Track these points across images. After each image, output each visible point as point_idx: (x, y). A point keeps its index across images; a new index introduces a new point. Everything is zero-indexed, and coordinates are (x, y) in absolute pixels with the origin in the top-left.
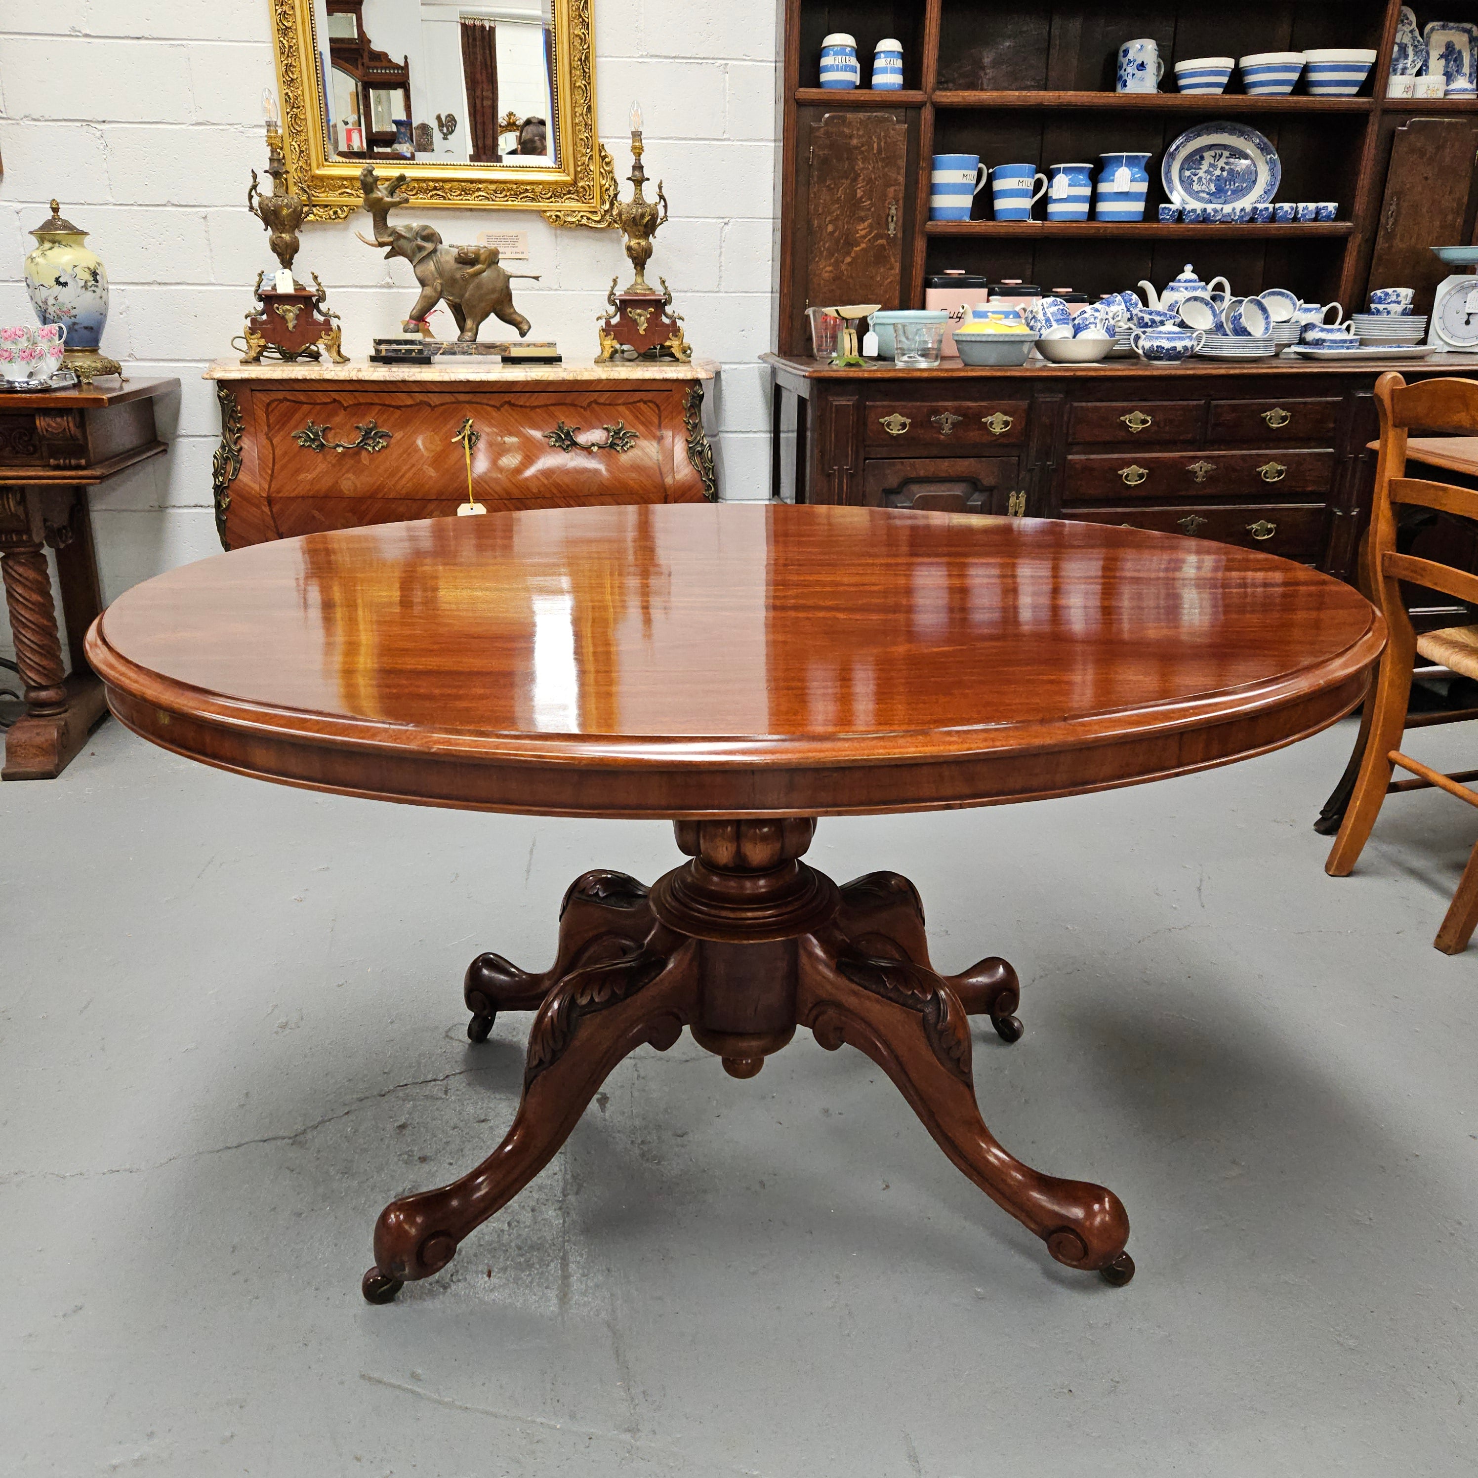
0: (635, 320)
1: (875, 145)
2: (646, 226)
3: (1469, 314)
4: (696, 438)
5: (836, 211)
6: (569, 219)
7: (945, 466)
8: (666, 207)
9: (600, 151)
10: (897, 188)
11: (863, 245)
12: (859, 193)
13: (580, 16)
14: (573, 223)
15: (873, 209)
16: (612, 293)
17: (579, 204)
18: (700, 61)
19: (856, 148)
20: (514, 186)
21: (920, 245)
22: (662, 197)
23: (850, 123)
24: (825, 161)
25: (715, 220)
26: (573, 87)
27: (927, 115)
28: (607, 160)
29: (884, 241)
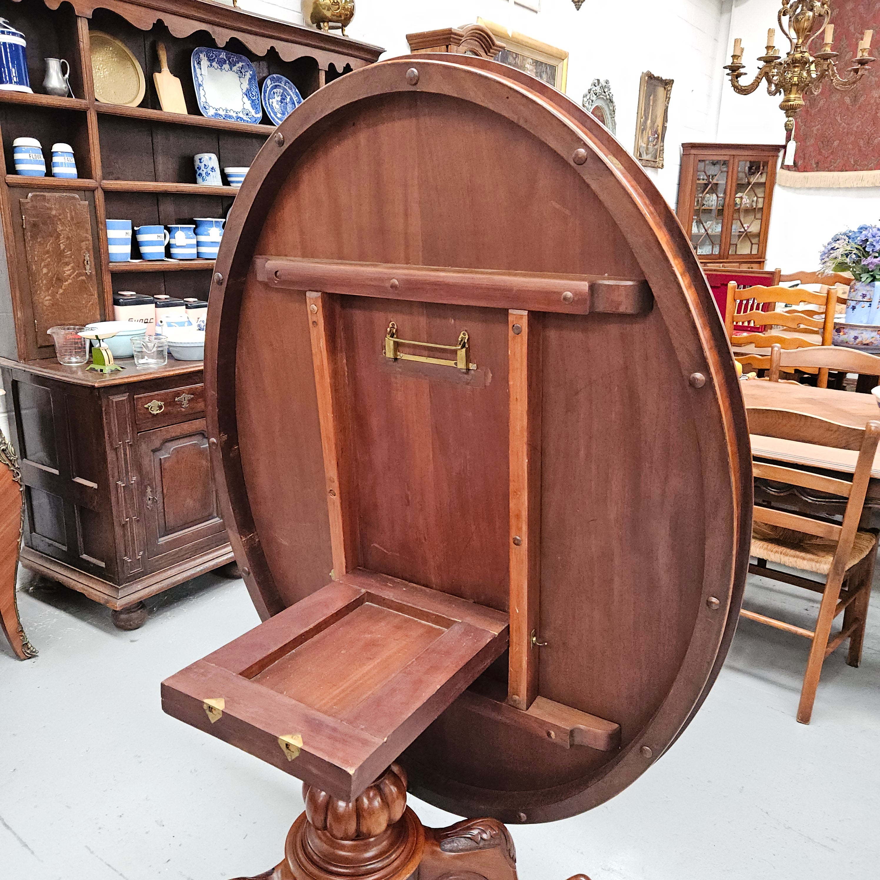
1: (69, 215)
5: (48, 259)
7: (186, 427)
10: (87, 242)
11: (70, 281)
12: (62, 246)
15: (73, 257)
19: (55, 216)
21: (107, 279)
23: (49, 200)
24: (35, 224)
27: (99, 195)
29: (84, 278)
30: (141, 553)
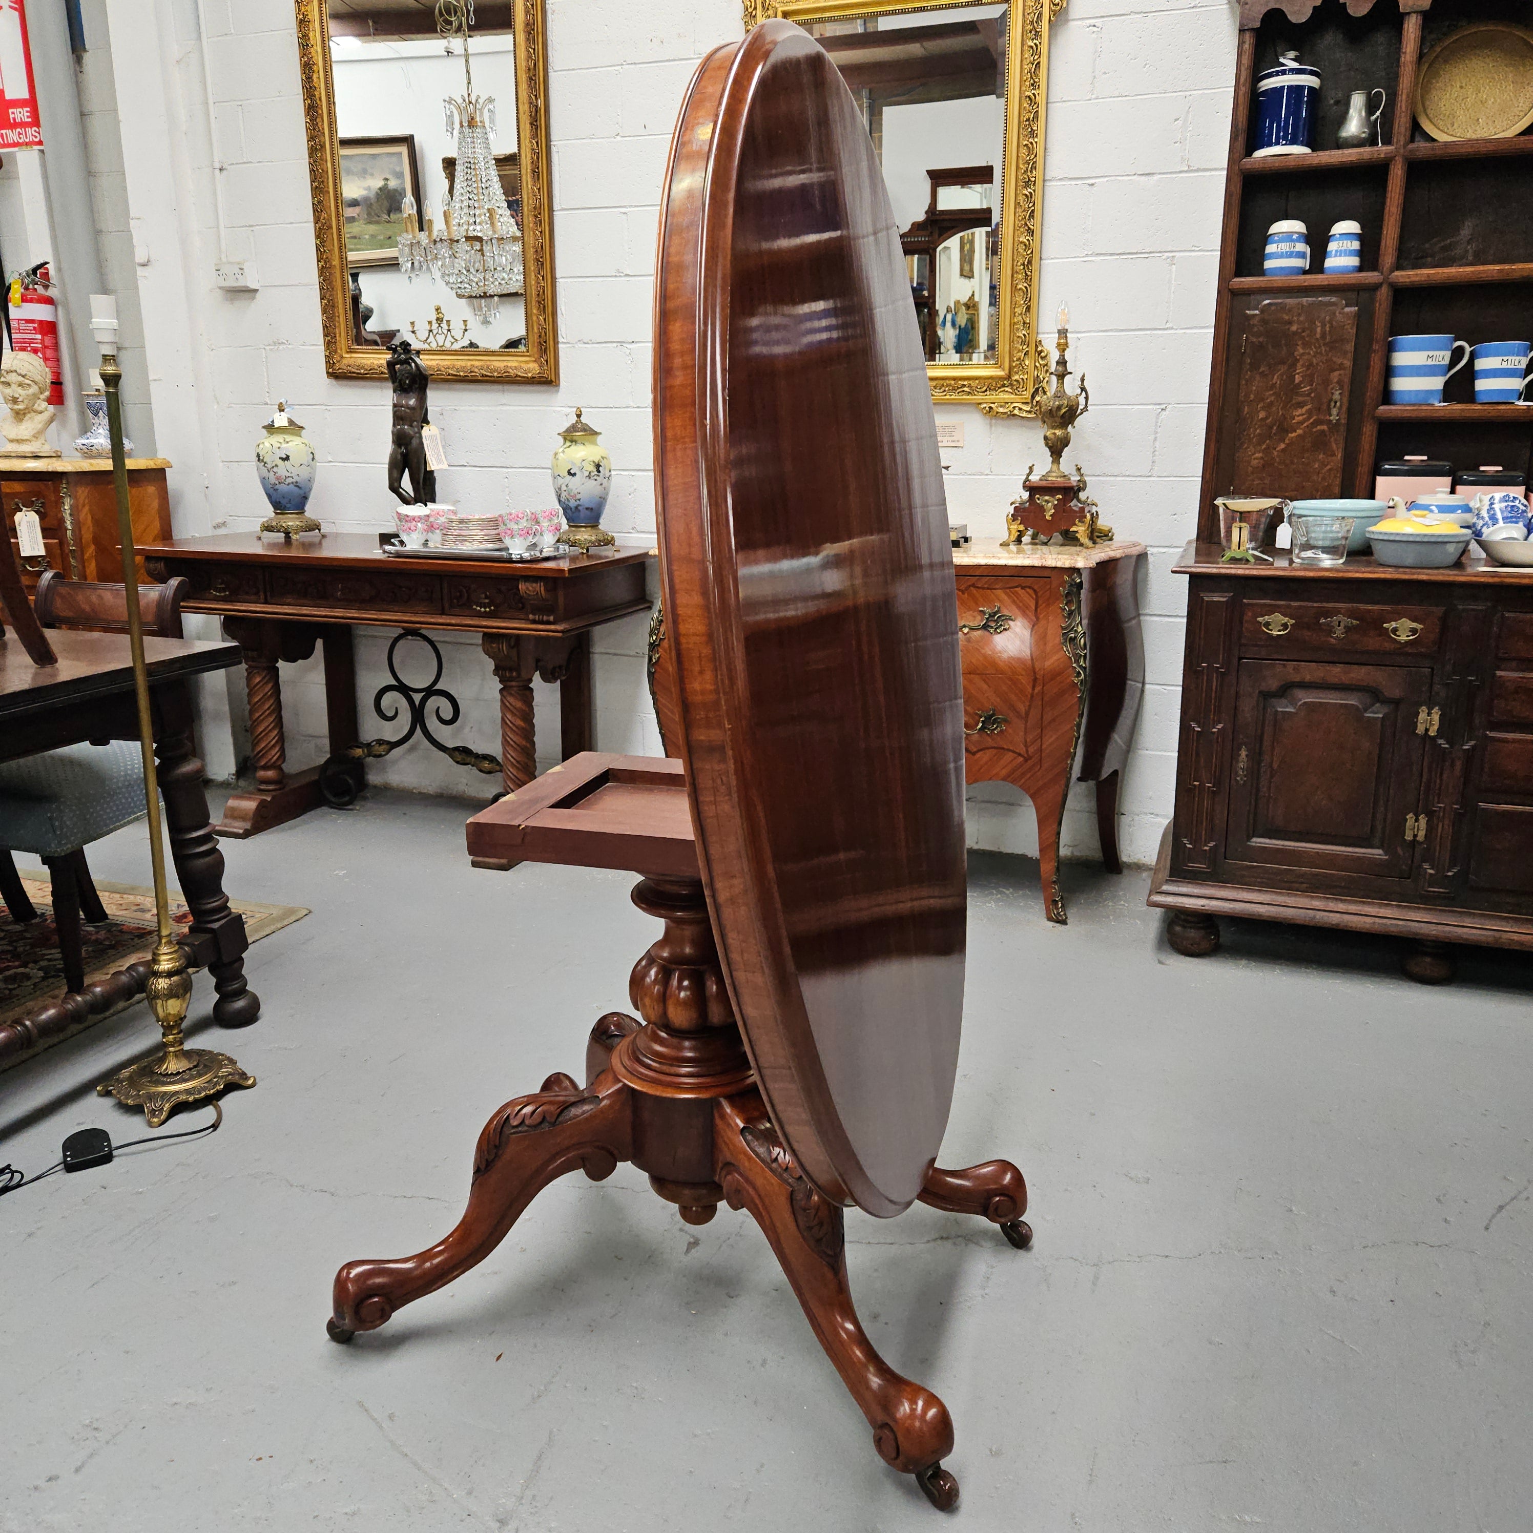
0: (1043, 506)
1: (1319, 330)
2: (1063, 416)
4: (1070, 624)
5: (1270, 396)
6: (1001, 410)
7: (1336, 673)
8: (1087, 398)
9: (1037, 347)
10: (1342, 372)
11: (1299, 432)
12: (1298, 379)
13: (1026, 224)
14: (1005, 413)
15: (1313, 395)
16: (1027, 480)
17: (1013, 396)
18: (1147, 255)
19: (1295, 333)
20: (953, 382)
21: (1369, 433)
22: (1083, 389)
23: (1290, 309)
24: (1261, 346)
25: (1151, 407)
26: (1014, 289)
27: (1384, 294)
28: (1043, 354)
29: (1325, 427)
30: (1212, 844)
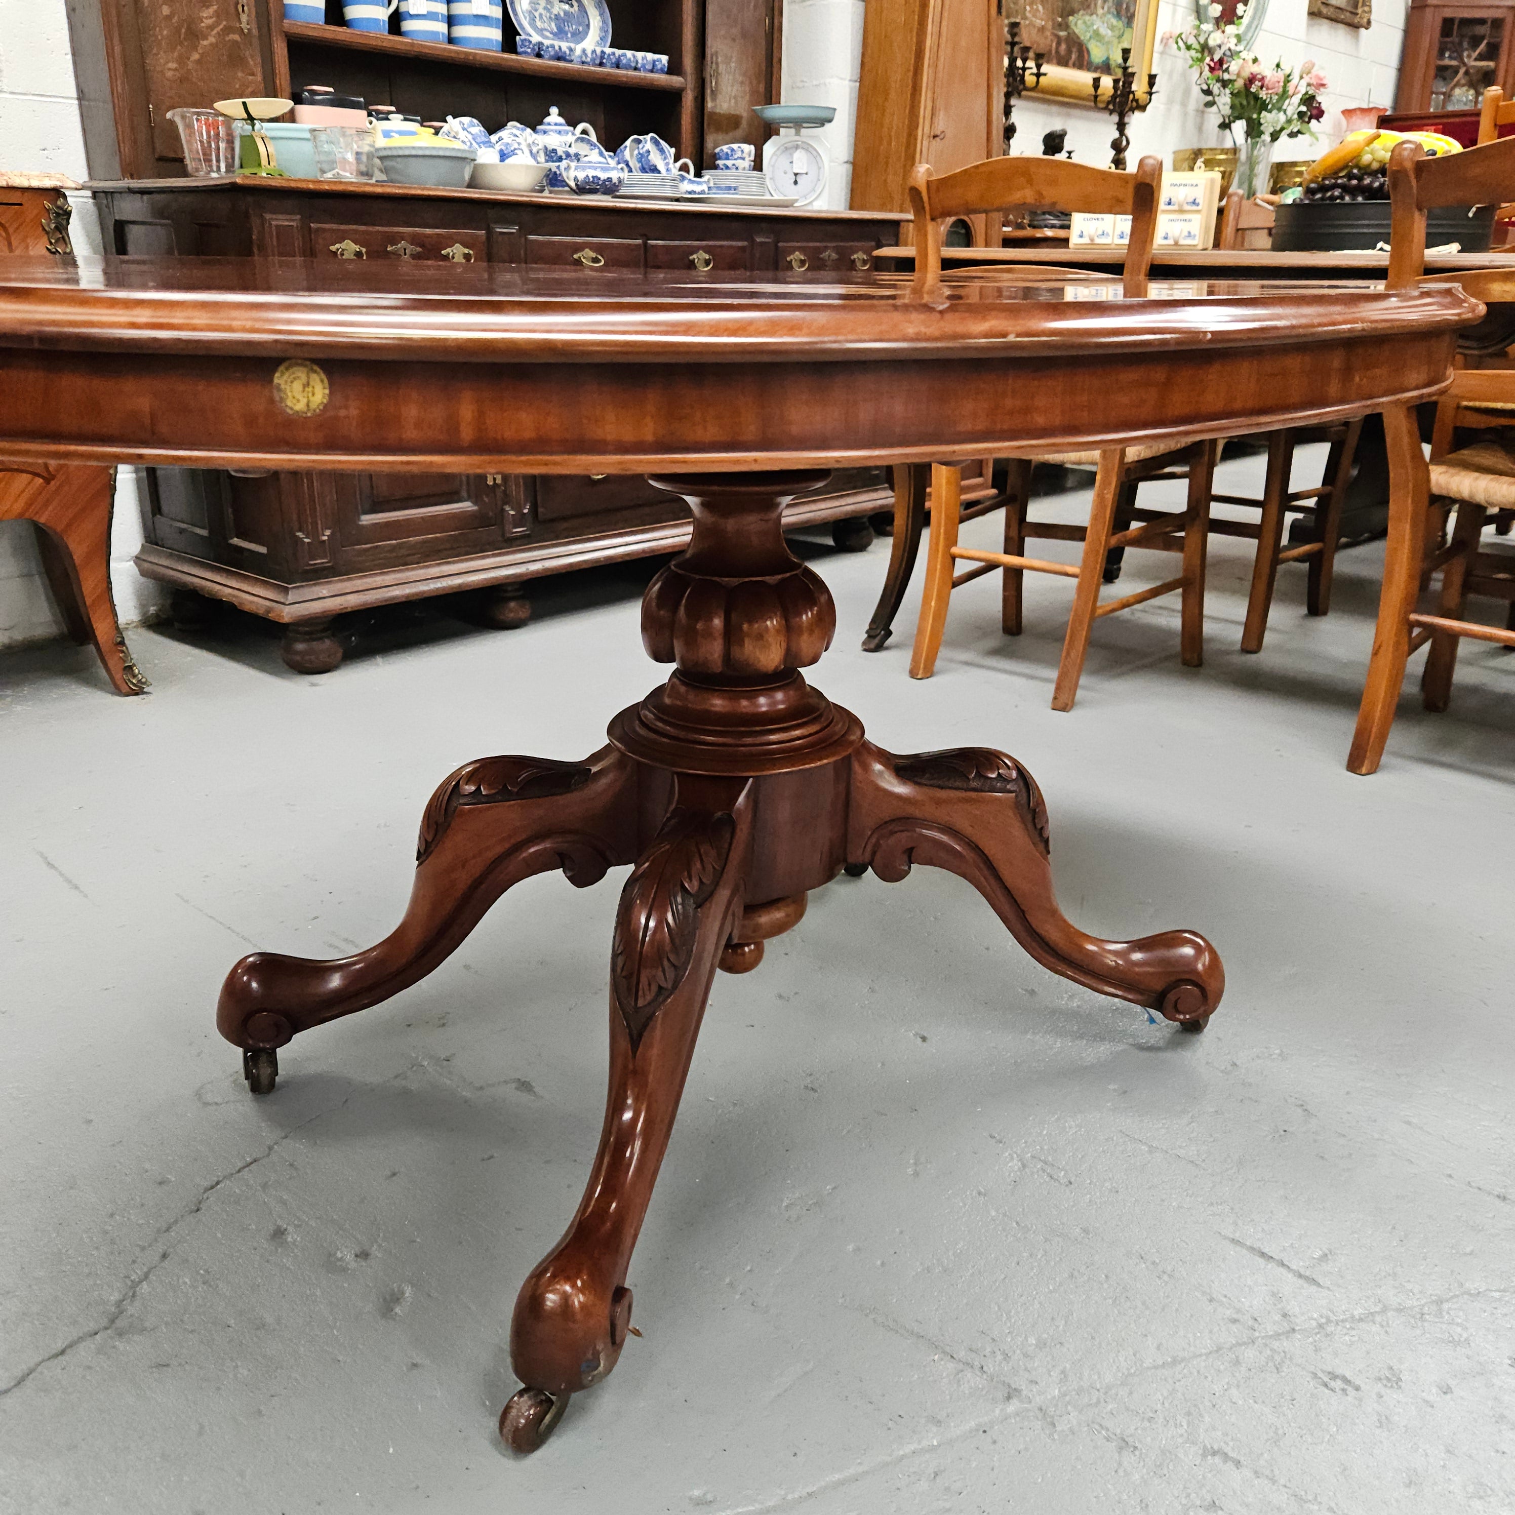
3: (796, 174)
11: (212, 40)
21: (280, 48)
29: (236, 37)
30: (328, 532)
